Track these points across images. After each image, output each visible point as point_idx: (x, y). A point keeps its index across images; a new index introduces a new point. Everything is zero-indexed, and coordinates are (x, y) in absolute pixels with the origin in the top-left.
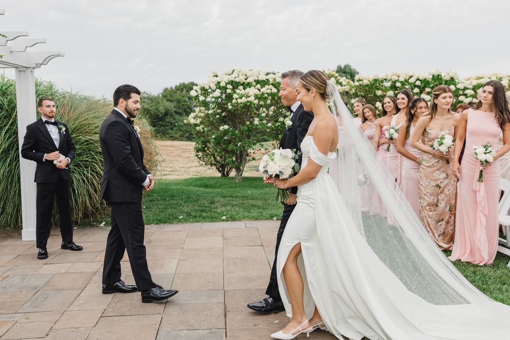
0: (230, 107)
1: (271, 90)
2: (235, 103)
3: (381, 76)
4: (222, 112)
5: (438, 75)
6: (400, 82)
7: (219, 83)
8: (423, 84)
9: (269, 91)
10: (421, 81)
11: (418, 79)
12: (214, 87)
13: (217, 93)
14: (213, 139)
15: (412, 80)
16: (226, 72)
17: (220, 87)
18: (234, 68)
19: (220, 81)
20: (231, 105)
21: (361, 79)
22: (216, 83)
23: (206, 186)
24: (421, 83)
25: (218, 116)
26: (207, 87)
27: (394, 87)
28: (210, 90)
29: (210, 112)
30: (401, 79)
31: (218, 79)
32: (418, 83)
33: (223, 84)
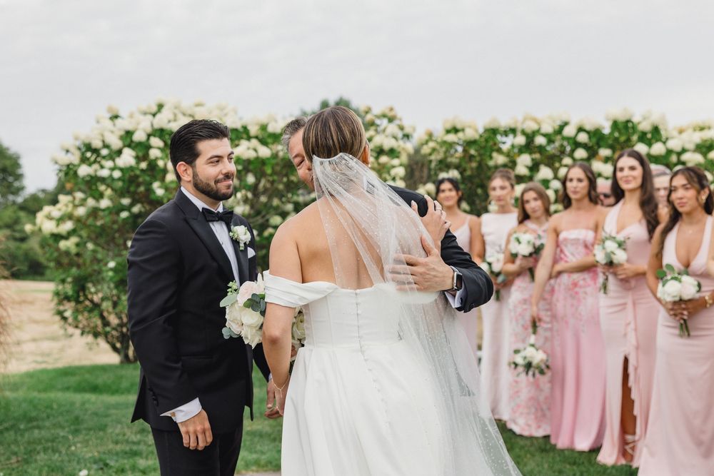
0: (159, 191)
1: (255, 150)
2: (172, 182)
3: (504, 122)
4: (132, 205)
5: (628, 121)
6: (545, 135)
7: (129, 134)
8: (594, 140)
9: (251, 155)
10: (588, 132)
11: (581, 130)
12: (116, 143)
13: (128, 158)
14: (111, 269)
15: (569, 131)
16: (144, 107)
17: (132, 141)
18: (161, 98)
19: (130, 128)
20: (160, 187)
21: (459, 127)
22: (122, 133)
23: (95, 389)
24: (590, 138)
25: (124, 215)
26: (97, 144)
27: (529, 147)
28: (105, 152)
29: (105, 203)
30: (548, 128)
31: (124, 124)
32: (583, 138)
33: (139, 136)
